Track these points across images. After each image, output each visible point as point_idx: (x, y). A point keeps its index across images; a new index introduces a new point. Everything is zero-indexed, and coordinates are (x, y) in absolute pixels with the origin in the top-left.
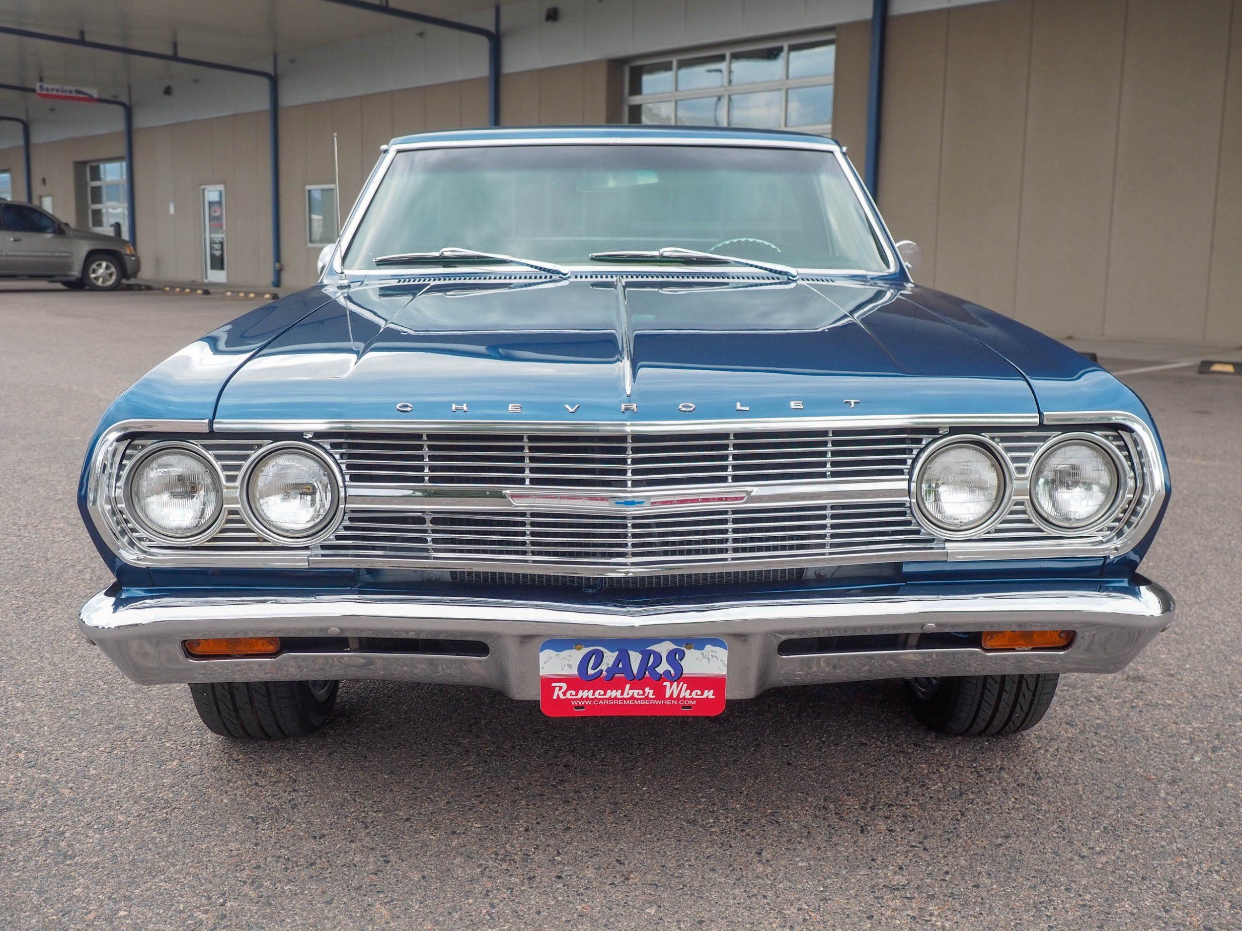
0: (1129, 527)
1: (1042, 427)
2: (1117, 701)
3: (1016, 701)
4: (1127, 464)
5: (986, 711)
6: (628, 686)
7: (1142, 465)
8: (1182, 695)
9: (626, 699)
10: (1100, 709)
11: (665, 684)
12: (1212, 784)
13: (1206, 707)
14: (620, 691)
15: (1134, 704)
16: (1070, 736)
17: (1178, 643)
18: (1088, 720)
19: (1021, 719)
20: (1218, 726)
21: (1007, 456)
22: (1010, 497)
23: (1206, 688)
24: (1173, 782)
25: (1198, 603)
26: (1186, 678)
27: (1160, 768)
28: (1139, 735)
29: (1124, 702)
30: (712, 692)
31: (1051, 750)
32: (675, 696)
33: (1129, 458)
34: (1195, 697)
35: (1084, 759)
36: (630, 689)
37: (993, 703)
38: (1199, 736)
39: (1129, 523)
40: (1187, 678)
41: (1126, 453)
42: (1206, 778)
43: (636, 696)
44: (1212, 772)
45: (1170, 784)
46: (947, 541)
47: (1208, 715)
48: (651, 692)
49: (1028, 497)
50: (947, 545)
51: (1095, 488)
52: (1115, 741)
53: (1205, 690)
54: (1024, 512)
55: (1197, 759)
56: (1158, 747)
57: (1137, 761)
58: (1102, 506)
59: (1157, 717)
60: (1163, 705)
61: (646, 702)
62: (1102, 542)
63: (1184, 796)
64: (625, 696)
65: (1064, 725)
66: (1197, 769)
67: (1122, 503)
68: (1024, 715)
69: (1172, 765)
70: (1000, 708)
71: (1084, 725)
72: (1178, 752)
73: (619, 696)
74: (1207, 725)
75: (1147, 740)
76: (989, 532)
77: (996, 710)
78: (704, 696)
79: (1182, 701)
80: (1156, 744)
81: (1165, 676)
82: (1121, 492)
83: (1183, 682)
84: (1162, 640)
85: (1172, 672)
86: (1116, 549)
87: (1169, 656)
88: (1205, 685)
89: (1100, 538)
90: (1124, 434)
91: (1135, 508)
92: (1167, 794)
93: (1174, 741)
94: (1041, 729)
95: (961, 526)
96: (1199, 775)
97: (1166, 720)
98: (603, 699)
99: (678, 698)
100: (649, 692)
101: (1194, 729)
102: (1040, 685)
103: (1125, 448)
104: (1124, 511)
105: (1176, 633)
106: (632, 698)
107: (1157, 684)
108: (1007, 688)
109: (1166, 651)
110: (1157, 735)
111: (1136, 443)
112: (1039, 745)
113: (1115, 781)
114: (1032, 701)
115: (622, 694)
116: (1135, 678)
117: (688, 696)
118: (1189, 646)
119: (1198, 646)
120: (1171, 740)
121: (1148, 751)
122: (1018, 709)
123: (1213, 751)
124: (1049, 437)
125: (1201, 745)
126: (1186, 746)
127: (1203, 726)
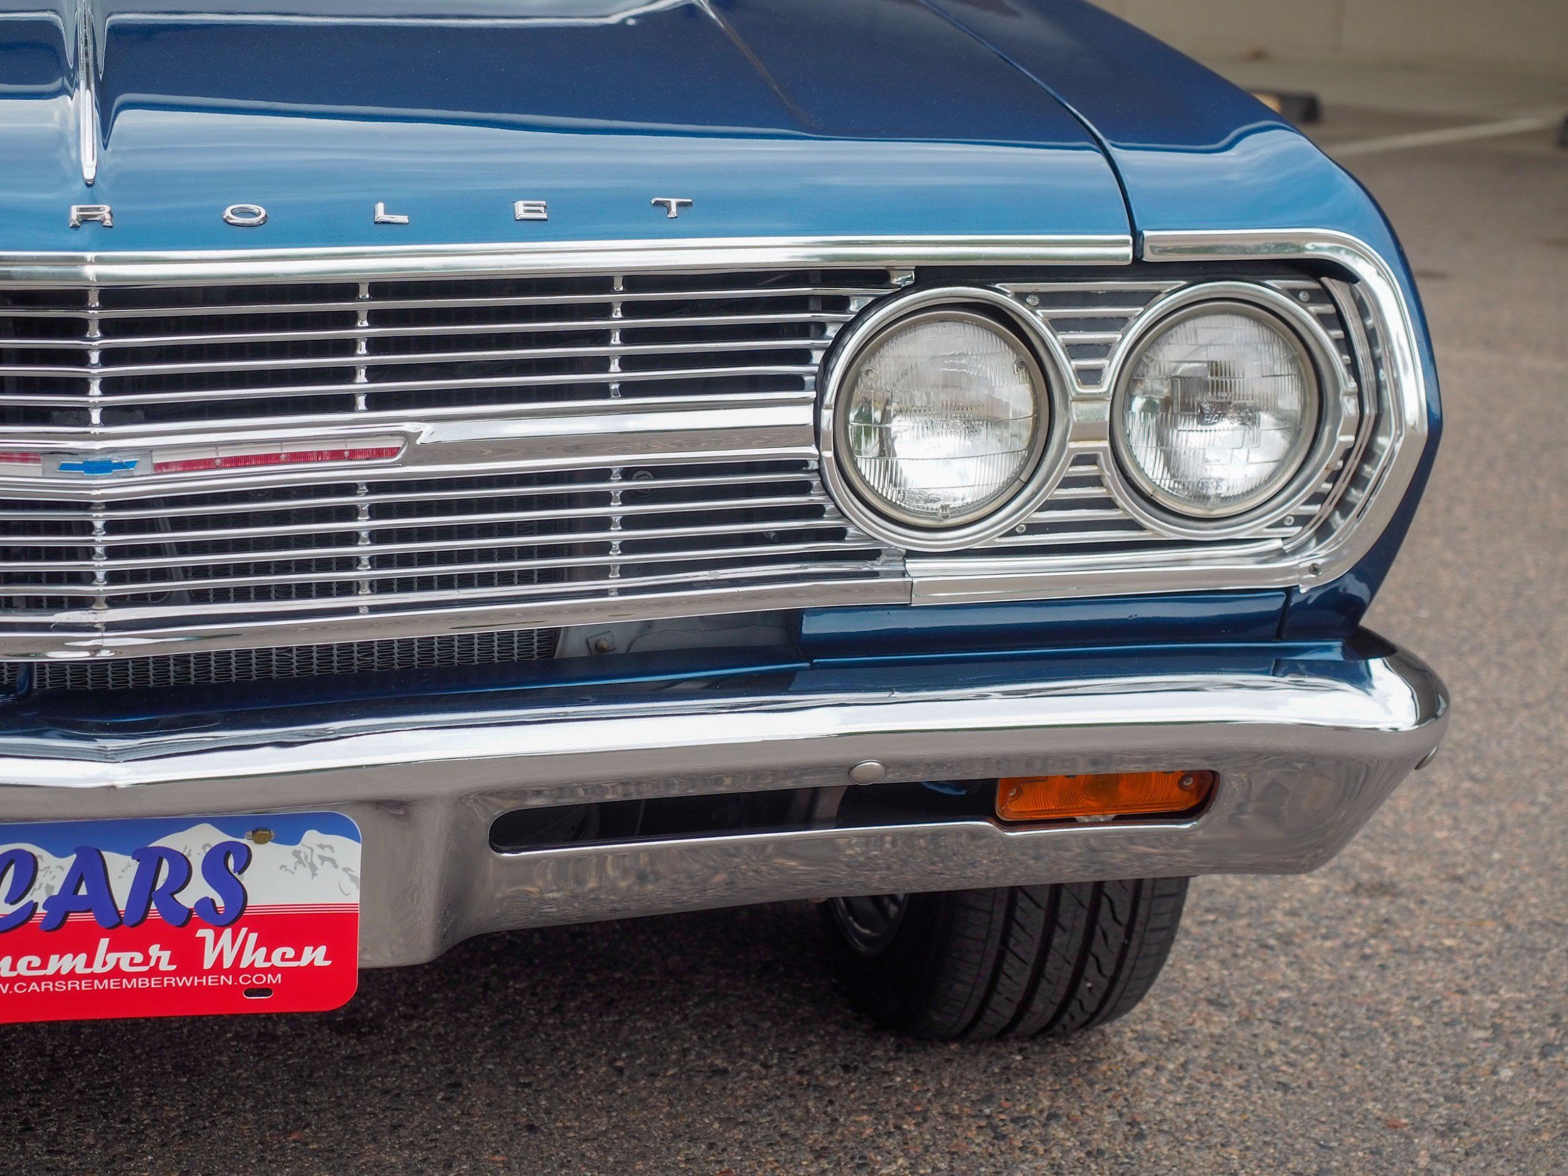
0: (1344, 515)
1: (1139, 267)
2: (1328, 944)
3: (1085, 950)
4: (1339, 361)
5: (1016, 978)
7: (1377, 363)
8: (1480, 924)
10: (1289, 965)
12: (1536, 1132)
13: (1532, 950)
15: (1368, 951)
16: (1217, 1030)
17: (1476, 799)
18: (1259, 993)
19: (1098, 994)
20: (1557, 996)
21: (1056, 342)
22: (1062, 445)
23: (1535, 906)
24: (1450, 1129)
25: (1527, 706)
26: (1491, 886)
27: (1420, 1100)
28: (1376, 1024)
29: (1346, 946)
31: (1171, 1066)
32: (227, 963)
33: (1346, 345)
34: (1508, 928)
35: (1246, 1086)
37: (1031, 959)
38: (1512, 1019)
39: (1344, 506)
40: (1494, 884)
41: (1339, 333)
42: (1524, 1117)
44: (1540, 1104)
45: (1442, 1135)
46: (911, 554)
47: (1537, 970)
49: (1106, 444)
50: (911, 565)
51: (1265, 418)
52: (1321, 1039)
53: (1533, 911)
54: (1097, 481)
55: (1506, 1073)
56: (1418, 1049)
57: (1370, 1084)
58: (1281, 464)
59: (1420, 978)
60: (1435, 951)
62: (1281, 554)
63: (1472, 1161)
65: (1203, 1007)
66: (1503, 1097)
67: (1328, 457)
68: (1105, 983)
69: (1448, 1091)
70: (1049, 968)
71: (1251, 1003)
72: (1463, 1060)
74: (1533, 993)
75: (1394, 1034)
76: (1012, 533)
77: (1038, 974)
79: (1478, 938)
80: (1415, 1043)
81: (1443, 881)
82: (1327, 429)
83: (1483, 894)
84: (1440, 794)
85: (1461, 871)
86: (1314, 569)
87: (1453, 833)
88: (1534, 900)
89: (1278, 544)
90: (1336, 287)
91: (1359, 468)
92: (1434, 1158)
93: (1455, 1035)
94: (1149, 1018)
95: (946, 517)
96: (1509, 1111)
97: (1439, 985)
99: (236, 972)
101: (1504, 1003)
102: (1142, 911)
103: (1337, 320)
104: (1334, 477)
105: (1473, 778)
107: (1423, 902)
108: (1065, 919)
109: (1448, 822)
110: (1417, 1022)
111: (1362, 310)
112: (1141, 1057)
113: (1316, 1133)
114: (1125, 948)
116: (1373, 888)
118: (1502, 807)
119: (1522, 808)
120: (1449, 1031)
121: (1396, 1061)
122: (1090, 970)
123: (1544, 1055)
124: (1158, 293)
125: (1516, 1041)
126: (1482, 1045)
127: (1523, 996)
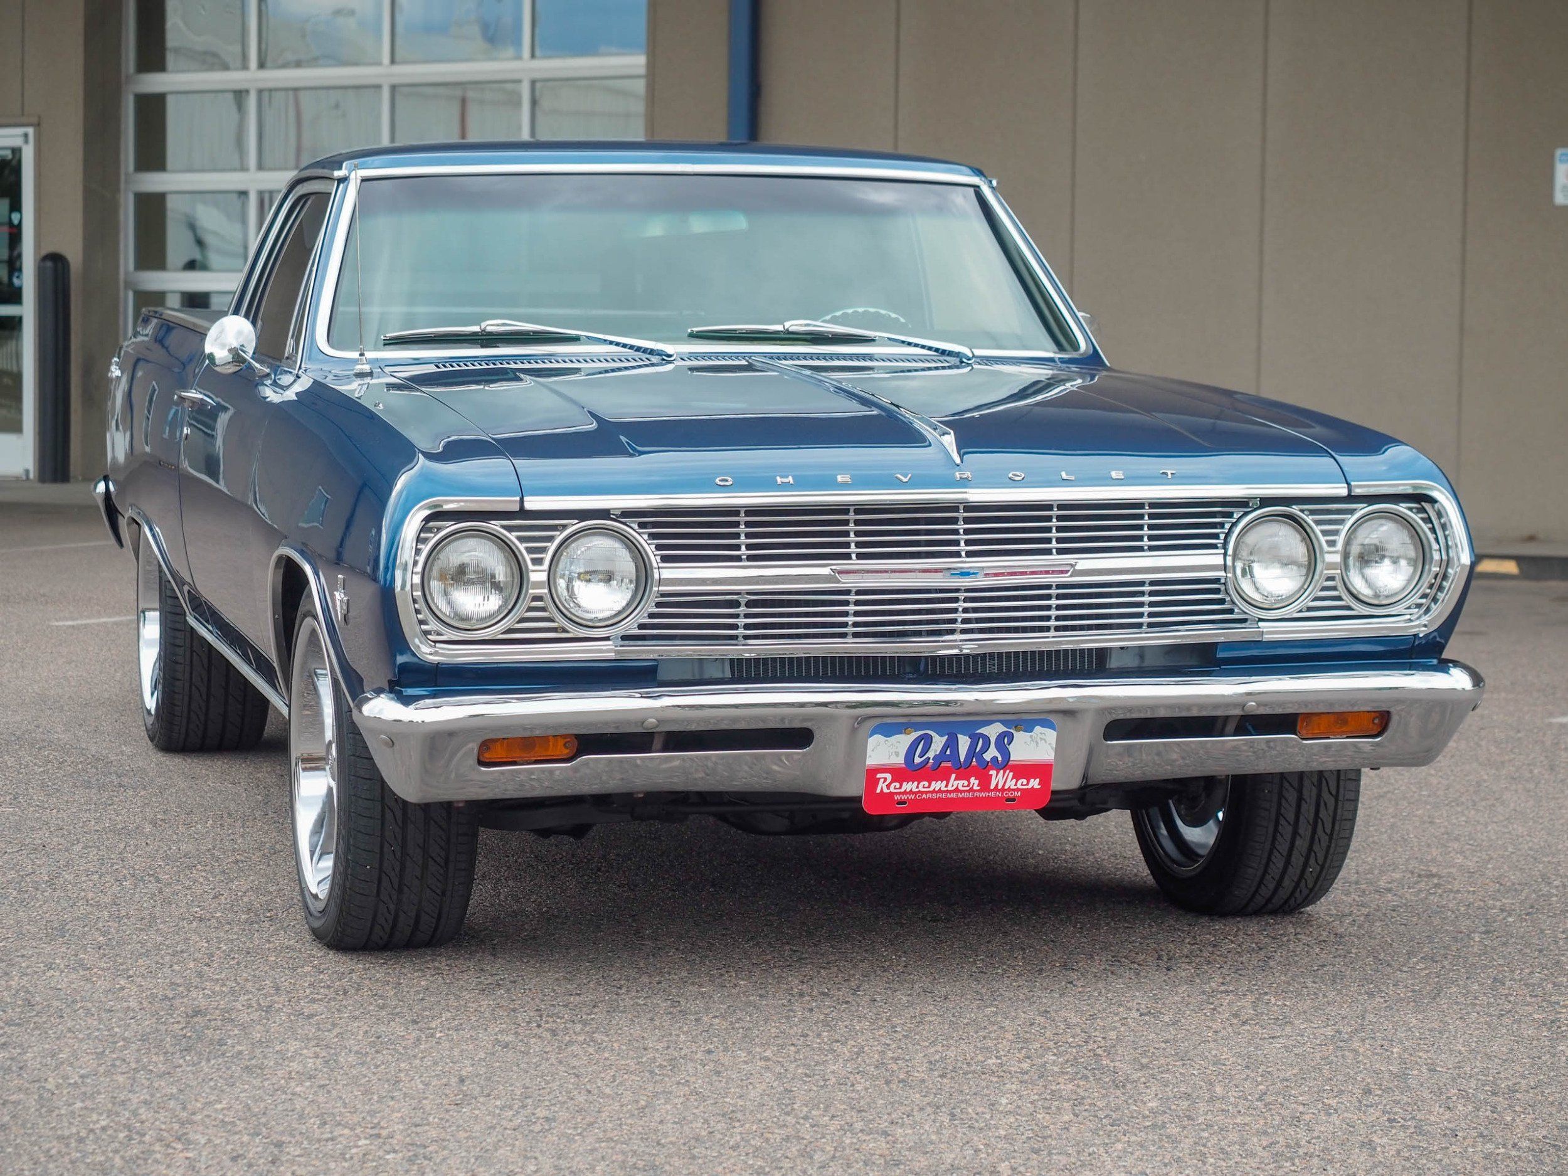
0: (1436, 603)
1: (1350, 498)
4: (1431, 537)
6: (954, 776)
7: (1446, 537)
9: (950, 792)
11: (991, 772)
14: (945, 782)
21: (1317, 529)
22: (1321, 573)
30: (1038, 780)
32: (1000, 787)
33: (1433, 530)
36: (956, 779)
39: (1435, 599)
41: (1430, 525)
43: (961, 788)
46: (1261, 620)
48: (977, 782)
49: (1339, 573)
50: (1261, 624)
51: (1403, 562)
54: (1335, 589)
58: (1409, 581)
61: (971, 795)
62: (1411, 620)
64: (950, 788)
67: (1428, 579)
73: (943, 789)
76: (1301, 611)
78: (1030, 786)
82: (1427, 567)
86: (1425, 626)
89: (1409, 616)
90: (1427, 506)
91: (1441, 583)
95: (1275, 603)
98: (926, 793)
99: (1003, 790)
100: (975, 782)
103: (1428, 520)
104: (1431, 586)
106: (957, 790)
111: (1439, 515)
115: (946, 786)
117: (1013, 787)
124: (1355, 510)
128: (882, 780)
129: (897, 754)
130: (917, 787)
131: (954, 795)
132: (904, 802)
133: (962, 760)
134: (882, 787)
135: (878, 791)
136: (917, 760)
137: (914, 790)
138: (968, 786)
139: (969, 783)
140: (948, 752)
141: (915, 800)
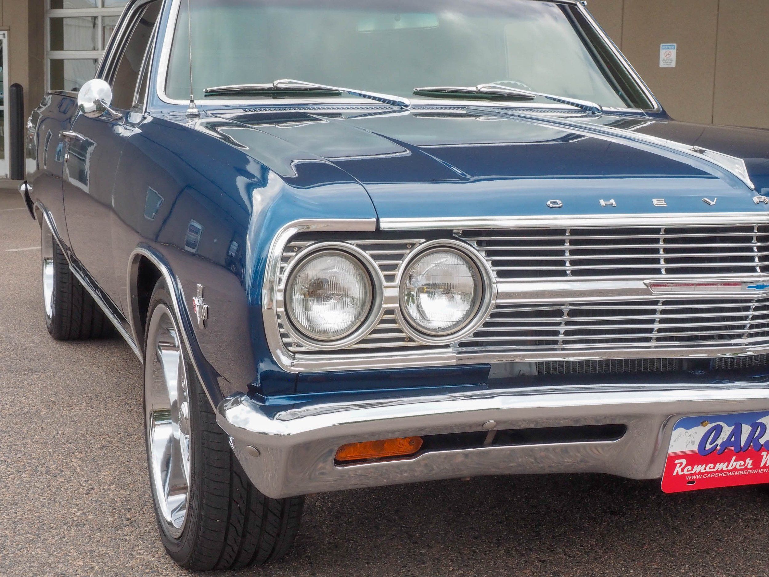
6: (734, 458)
11: (763, 454)
36: (735, 461)
100: (749, 461)
115: (727, 467)
128: (679, 465)
129: (693, 443)
130: (705, 469)
131: (731, 474)
132: (693, 482)
133: (742, 444)
134: (678, 470)
135: (674, 474)
136: (708, 447)
137: (703, 471)
138: (744, 465)
139: (745, 463)
140: (733, 439)
141: (702, 479)
